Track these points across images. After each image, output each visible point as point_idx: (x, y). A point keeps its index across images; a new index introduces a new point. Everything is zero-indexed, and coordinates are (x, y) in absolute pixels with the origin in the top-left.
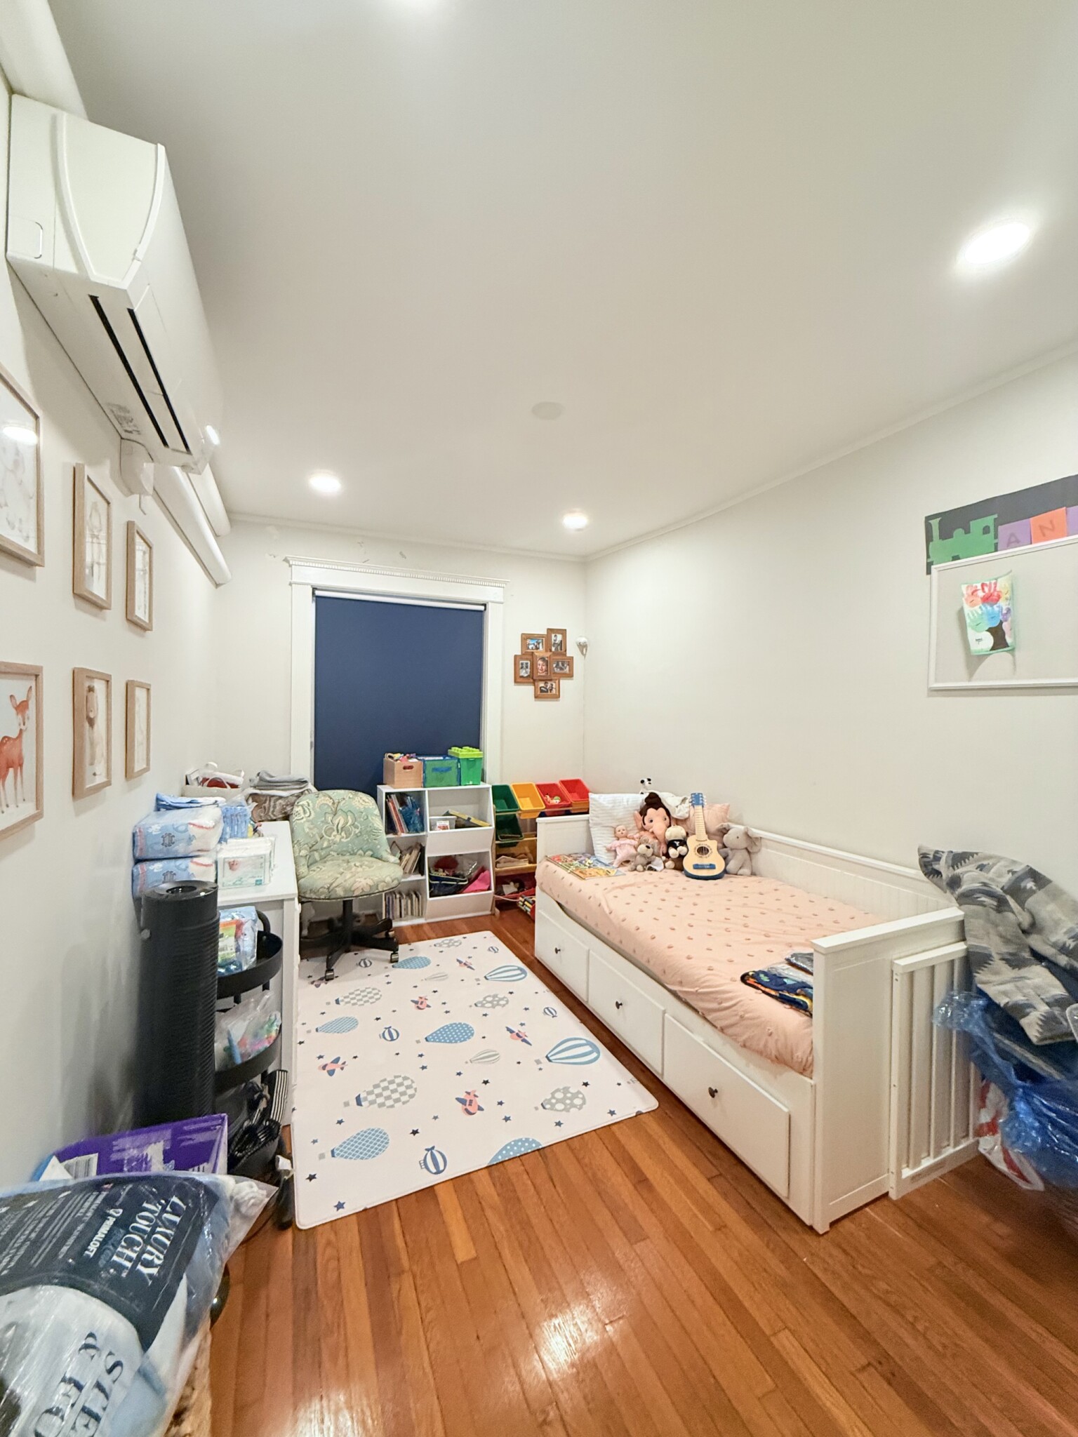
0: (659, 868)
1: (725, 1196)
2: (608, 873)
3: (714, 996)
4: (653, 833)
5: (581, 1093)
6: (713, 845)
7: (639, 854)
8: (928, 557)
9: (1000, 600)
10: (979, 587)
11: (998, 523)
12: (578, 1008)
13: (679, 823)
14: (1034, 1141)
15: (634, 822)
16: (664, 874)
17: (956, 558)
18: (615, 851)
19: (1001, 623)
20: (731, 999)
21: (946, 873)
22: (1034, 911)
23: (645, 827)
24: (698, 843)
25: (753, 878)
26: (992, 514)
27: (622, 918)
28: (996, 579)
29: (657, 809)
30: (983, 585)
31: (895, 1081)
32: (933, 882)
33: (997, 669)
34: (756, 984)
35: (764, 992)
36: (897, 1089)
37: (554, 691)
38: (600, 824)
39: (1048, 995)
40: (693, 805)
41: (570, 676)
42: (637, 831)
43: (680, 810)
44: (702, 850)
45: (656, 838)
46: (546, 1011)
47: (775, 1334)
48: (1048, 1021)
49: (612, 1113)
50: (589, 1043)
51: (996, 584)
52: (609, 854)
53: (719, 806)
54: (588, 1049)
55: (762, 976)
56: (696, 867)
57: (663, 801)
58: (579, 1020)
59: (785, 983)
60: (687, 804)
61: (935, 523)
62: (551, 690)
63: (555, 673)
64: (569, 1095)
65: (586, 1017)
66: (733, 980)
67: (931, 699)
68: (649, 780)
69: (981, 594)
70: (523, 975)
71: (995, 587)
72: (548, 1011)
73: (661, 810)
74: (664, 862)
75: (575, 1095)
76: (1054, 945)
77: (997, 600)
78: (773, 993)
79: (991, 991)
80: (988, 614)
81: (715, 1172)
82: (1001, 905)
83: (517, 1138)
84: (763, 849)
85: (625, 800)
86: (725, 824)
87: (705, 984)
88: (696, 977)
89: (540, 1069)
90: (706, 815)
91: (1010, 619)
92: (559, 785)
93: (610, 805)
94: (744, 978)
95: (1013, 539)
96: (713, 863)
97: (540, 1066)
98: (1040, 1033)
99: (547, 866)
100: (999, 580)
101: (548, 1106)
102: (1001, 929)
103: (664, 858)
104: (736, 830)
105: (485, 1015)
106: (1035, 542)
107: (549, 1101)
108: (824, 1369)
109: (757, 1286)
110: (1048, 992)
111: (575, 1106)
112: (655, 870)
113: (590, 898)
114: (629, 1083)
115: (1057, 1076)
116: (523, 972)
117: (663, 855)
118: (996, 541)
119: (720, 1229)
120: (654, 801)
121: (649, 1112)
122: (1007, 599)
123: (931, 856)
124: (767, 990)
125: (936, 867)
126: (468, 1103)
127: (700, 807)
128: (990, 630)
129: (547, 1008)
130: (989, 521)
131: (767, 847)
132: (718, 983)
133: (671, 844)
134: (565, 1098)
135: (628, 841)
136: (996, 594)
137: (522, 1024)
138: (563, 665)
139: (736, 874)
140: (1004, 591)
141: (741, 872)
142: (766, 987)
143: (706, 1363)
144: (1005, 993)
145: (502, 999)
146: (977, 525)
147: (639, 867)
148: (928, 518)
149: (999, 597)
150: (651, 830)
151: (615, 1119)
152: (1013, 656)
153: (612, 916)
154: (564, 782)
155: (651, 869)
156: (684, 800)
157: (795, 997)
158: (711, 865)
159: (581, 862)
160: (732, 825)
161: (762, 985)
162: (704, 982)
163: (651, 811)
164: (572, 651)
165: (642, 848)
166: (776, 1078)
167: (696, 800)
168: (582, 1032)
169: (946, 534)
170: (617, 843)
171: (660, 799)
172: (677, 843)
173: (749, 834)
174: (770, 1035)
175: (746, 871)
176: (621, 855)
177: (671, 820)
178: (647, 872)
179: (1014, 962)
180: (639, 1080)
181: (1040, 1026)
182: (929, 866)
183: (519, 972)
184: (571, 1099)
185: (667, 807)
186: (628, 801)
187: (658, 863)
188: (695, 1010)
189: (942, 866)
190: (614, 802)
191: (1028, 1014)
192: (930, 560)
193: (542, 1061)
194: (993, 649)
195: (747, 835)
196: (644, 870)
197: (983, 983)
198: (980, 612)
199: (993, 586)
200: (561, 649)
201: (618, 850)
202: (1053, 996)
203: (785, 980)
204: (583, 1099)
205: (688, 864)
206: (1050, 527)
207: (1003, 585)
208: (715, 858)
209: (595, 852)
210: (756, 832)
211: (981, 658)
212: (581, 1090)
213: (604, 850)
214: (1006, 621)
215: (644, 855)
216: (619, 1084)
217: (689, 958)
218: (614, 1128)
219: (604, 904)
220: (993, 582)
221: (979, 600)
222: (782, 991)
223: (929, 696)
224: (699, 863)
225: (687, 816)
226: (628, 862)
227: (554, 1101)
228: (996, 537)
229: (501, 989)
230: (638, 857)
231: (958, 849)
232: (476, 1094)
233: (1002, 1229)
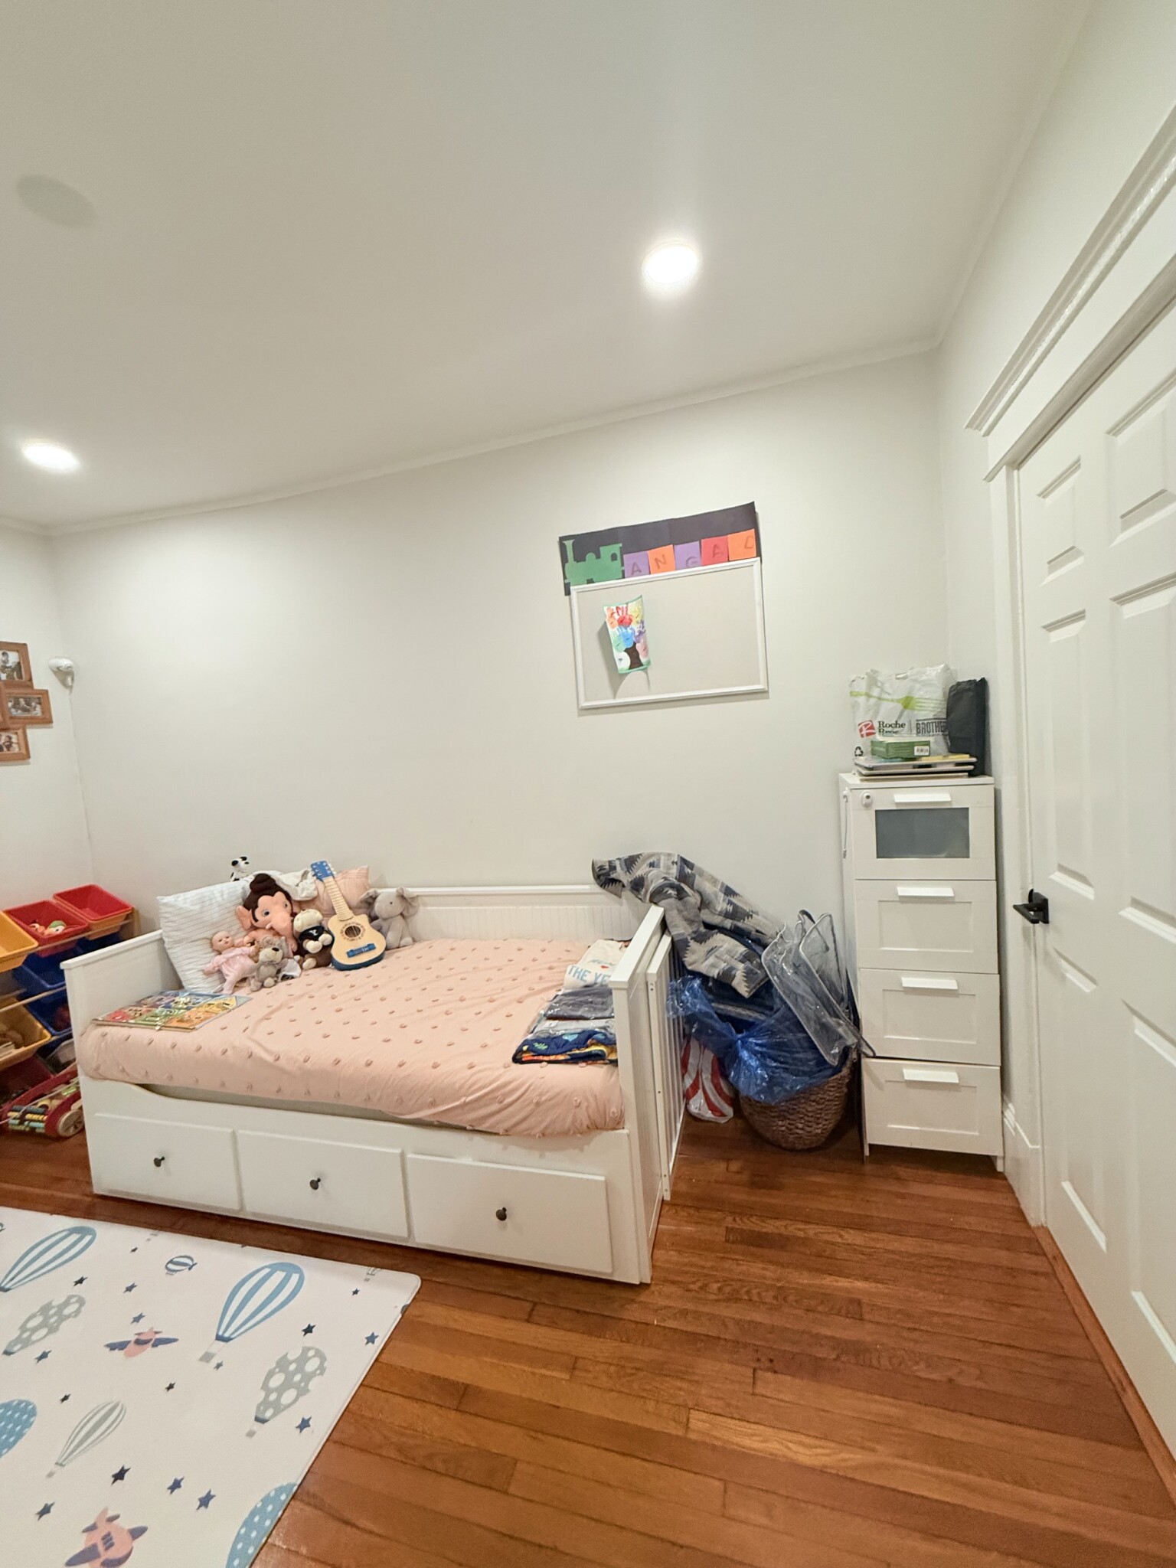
0: (296, 972)
1: (552, 1324)
2: (225, 1007)
3: (490, 1096)
4: (272, 928)
5: (309, 1349)
6: (362, 920)
7: (263, 963)
8: (565, 578)
9: (632, 623)
10: (615, 610)
11: (624, 551)
12: (225, 1229)
13: (304, 905)
14: (763, 1079)
15: (237, 921)
16: (308, 980)
17: (590, 581)
18: (220, 971)
19: (635, 644)
20: (515, 1089)
21: (626, 879)
22: (701, 890)
23: (256, 924)
24: (343, 924)
25: (418, 946)
26: (617, 543)
27: (301, 1058)
28: (627, 604)
29: (272, 895)
30: (617, 608)
31: (659, 1087)
32: (607, 890)
33: (635, 687)
34: (536, 1058)
35: (550, 1062)
36: (661, 1095)
37: (15, 749)
38: (184, 939)
39: (738, 955)
40: (320, 879)
41: (46, 720)
42: (244, 933)
43: (303, 890)
44: (352, 931)
45: (278, 934)
46: (171, 1266)
47: (687, 1428)
48: (749, 975)
49: (371, 1339)
50: (274, 1268)
51: (627, 608)
52: (210, 979)
53: (354, 872)
54: (279, 1276)
55: (536, 1045)
56: (351, 954)
57: (278, 883)
58: (238, 1246)
59: (567, 1041)
60: (310, 878)
61: (569, 544)
62: (9, 747)
63: (11, 718)
64: (293, 1367)
65: (247, 1233)
66: (506, 1066)
67: (581, 718)
68: (244, 859)
69: (617, 617)
70: (88, 1238)
71: (627, 610)
72: (174, 1266)
73: (279, 895)
74: (300, 963)
75: (303, 1359)
76: (720, 914)
77: (630, 623)
78: (561, 1058)
79: (703, 968)
80: (623, 635)
81: (528, 1306)
82: (681, 895)
83: (246, 1515)
84: (421, 908)
85: (218, 895)
86: (371, 891)
87: (473, 1089)
88: (457, 1086)
89: (219, 1366)
90: (342, 887)
91: (642, 641)
92: (54, 901)
93: (197, 907)
94: (517, 1059)
95: (636, 569)
96: (370, 943)
97: (214, 1362)
98: (747, 987)
99: (104, 1035)
100: (630, 604)
101: (268, 1414)
102: (685, 913)
103: (298, 957)
104: (386, 896)
105: (44, 1356)
106: (654, 573)
107: (266, 1404)
108: (737, 1416)
109: (642, 1394)
110: (737, 952)
111: (313, 1375)
112: (293, 978)
113: (225, 1052)
114: (367, 1280)
115: (762, 1017)
116: (82, 1231)
117: (295, 954)
118: (623, 568)
119: (574, 1368)
120: (264, 886)
121: (414, 1298)
122: (638, 622)
123: (607, 867)
124: (552, 1058)
125: (613, 876)
126: (101, 1548)
127: (330, 878)
128: (627, 651)
129: (171, 1262)
130: (616, 548)
131: (425, 905)
132: (492, 1078)
133: (305, 935)
134: (289, 1376)
135: (238, 951)
136: (627, 617)
137: (137, 1319)
138: (28, 704)
139: (398, 947)
140: (635, 615)
141: (403, 942)
142: (549, 1055)
143: (662, 1540)
144: (713, 966)
145: (67, 1303)
146: (606, 551)
147: (269, 981)
148: (562, 539)
149: (631, 620)
150: (268, 927)
151: (379, 1343)
152: (647, 674)
153: (282, 1063)
154: (63, 896)
155: (285, 978)
156: (304, 875)
157: (587, 1050)
158: (369, 945)
159: (167, 1006)
160: (379, 891)
161: (543, 1055)
162: (473, 1085)
163: (264, 901)
164: (42, 679)
165: (266, 953)
166: (582, 1150)
167: (321, 871)
168: (254, 1260)
169: (580, 557)
170: (220, 959)
171: (273, 881)
172: (314, 932)
173: (405, 895)
174: (578, 1106)
175: (408, 939)
176: (232, 975)
177: (295, 905)
178: (282, 985)
179: (700, 939)
180: (376, 1266)
181: (746, 981)
182: (605, 878)
183: (74, 1237)
184: (300, 1369)
185: (286, 888)
186: (222, 895)
187: (292, 966)
188: (463, 1129)
189: (620, 873)
190: (202, 901)
191: (735, 976)
192: (566, 581)
193: (212, 1350)
194: (631, 668)
195: (402, 897)
196: (276, 982)
197: (691, 964)
198: (618, 634)
199: (625, 610)
200: (20, 677)
201: (225, 970)
202: (741, 954)
203: (566, 1038)
204: (319, 1354)
205: (339, 954)
206: (663, 561)
207: (633, 610)
208: (369, 935)
209: (184, 984)
210: (411, 891)
211: (623, 676)
212: (308, 1345)
213: (200, 975)
214: (639, 642)
215: (271, 963)
216: (356, 1292)
217: (435, 1066)
218: (383, 1358)
219: (258, 1051)
220: (625, 606)
221: (616, 622)
222: (570, 1050)
223: (579, 715)
224: (353, 948)
225: (315, 893)
226: (244, 980)
227: (273, 1397)
228: (623, 565)
229: (56, 1287)
230: (262, 968)
231: (626, 855)
232: (111, 1514)
233: (735, 1166)
